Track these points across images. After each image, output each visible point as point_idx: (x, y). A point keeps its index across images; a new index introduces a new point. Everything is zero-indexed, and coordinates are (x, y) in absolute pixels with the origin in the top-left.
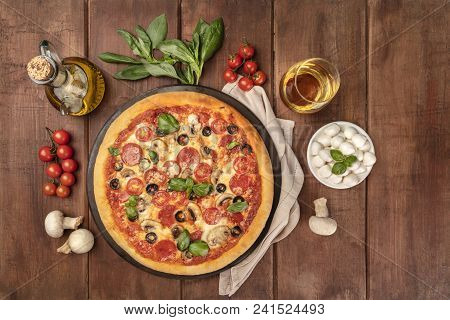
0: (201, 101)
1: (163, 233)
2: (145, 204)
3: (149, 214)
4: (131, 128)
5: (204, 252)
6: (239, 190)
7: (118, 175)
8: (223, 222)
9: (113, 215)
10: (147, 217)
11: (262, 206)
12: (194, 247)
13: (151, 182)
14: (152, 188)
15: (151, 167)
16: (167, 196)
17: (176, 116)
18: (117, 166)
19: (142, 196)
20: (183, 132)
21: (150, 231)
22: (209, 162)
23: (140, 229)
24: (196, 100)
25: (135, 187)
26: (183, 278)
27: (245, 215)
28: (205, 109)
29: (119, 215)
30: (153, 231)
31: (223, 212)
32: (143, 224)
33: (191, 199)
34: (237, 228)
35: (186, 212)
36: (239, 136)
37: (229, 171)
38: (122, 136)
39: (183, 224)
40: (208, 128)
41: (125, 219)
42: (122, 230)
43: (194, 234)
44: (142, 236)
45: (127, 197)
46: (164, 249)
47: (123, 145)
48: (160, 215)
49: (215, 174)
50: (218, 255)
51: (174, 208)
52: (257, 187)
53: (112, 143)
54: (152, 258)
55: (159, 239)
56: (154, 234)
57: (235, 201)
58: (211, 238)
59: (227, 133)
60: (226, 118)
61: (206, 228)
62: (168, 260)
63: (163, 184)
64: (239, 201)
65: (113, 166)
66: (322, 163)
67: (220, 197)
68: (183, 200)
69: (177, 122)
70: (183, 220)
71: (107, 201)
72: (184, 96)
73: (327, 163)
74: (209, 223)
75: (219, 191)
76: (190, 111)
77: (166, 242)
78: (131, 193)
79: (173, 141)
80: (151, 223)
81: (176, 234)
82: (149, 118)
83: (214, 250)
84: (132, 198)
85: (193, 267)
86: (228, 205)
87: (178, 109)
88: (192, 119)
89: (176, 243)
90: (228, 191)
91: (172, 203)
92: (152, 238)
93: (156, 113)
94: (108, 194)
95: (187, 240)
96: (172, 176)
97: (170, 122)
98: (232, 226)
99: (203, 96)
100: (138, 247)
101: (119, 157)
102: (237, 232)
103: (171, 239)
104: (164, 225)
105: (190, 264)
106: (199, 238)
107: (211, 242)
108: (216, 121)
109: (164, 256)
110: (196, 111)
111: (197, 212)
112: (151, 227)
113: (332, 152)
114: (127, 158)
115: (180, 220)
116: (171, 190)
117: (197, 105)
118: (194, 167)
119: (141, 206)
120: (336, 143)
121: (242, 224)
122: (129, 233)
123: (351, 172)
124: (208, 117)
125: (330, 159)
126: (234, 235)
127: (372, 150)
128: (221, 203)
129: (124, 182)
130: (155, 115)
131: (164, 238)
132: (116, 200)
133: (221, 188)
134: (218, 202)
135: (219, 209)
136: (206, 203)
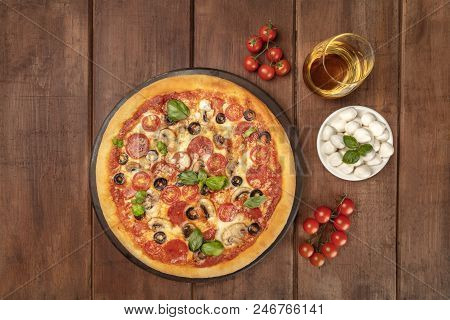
0: (214, 84)
1: (173, 232)
2: (153, 201)
3: (157, 211)
4: (137, 116)
5: (218, 252)
6: (257, 182)
7: (123, 169)
8: (240, 218)
9: (118, 213)
10: (155, 215)
11: (282, 200)
12: (207, 248)
13: (159, 176)
14: (160, 183)
15: (159, 160)
16: (177, 191)
17: (186, 102)
18: (122, 158)
19: (149, 191)
20: (194, 120)
21: (158, 230)
22: (223, 152)
23: (147, 228)
24: (207, 84)
25: (142, 181)
26: (195, 282)
27: (264, 210)
28: (218, 93)
29: (124, 212)
30: (162, 230)
31: (239, 208)
32: (151, 223)
33: (204, 193)
34: (255, 225)
35: (198, 208)
36: (256, 122)
37: (245, 162)
38: (126, 126)
39: (195, 221)
40: (222, 115)
41: (131, 217)
42: (127, 229)
43: (207, 232)
44: (149, 236)
45: (133, 192)
46: (174, 250)
47: (128, 135)
48: (170, 213)
49: (230, 165)
50: (233, 255)
51: (185, 204)
52: (276, 178)
53: (116, 134)
54: (161, 260)
55: (168, 239)
56: (162, 233)
57: (252, 194)
58: (226, 237)
59: (243, 119)
60: (242, 103)
61: (221, 226)
62: (179, 262)
63: (172, 178)
64: (257, 195)
65: (118, 159)
66: (333, 149)
67: (237, 191)
68: (194, 196)
69: (187, 109)
70: (195, 218)
71: (111, 198)
72: (195, 79)
73: (338, 150)
74: (224, 220)
75: (235, 184)
76: (202, 96)
77: (177, 242)
78: (137, 188)
79: (183, 129)
80: (160, 221)
81: (187, 232)
82: (157, 106)
83: (230, 249)
84: (139, 194)
85: (206, 269)
86: (246, 199)
87: (189, 94)
88: (204, 104)
89: (187, 243)
90: (245, 184)
91: (183, 199)
92: (161, 238)
93: (164, 99)
94: (112, 190)
95: (200, 239)
96: (182, 168)
97: (180, 109)
98: (249, 222)
99: (216, 79)
100: (145, 247)
101: (124, 148)
102: (255, 230)
103: (182, 239)
104: (173, 223)
105: (203, 266)
106: (213, 237)
107: (226, 242)
108: (231, 107)
109: (174, 257)
110: (208, 96)
111: (210, 208)
112: (160, 225)
113: (345, 138)
114: (133, 150)
115: (191, 217)
116: (182, 185)
117: (210, 89)
118: (206, 158)
119: (148, 203)
120: (351, 129)
121: (261, 220)
122: (135, 233)
123: (364, 163)
124: (222, 102)
125: (342, 146)
126: (251, 233)
127: (391, 141)
128: (237, 198)
129: (129, 176)
130: (163, 102)
131: (174, 238)
132: (121, 196)
133: (237, 181)
134: (234, 197)
135: (235, 204)
136: (220, 198)
